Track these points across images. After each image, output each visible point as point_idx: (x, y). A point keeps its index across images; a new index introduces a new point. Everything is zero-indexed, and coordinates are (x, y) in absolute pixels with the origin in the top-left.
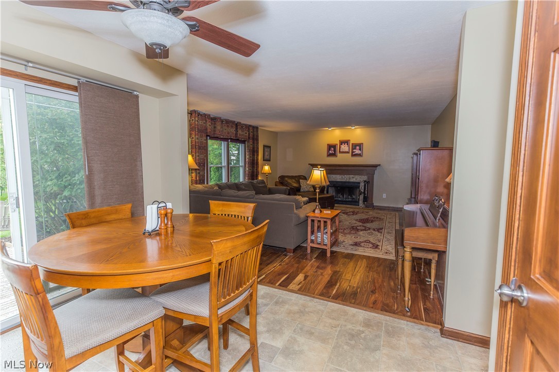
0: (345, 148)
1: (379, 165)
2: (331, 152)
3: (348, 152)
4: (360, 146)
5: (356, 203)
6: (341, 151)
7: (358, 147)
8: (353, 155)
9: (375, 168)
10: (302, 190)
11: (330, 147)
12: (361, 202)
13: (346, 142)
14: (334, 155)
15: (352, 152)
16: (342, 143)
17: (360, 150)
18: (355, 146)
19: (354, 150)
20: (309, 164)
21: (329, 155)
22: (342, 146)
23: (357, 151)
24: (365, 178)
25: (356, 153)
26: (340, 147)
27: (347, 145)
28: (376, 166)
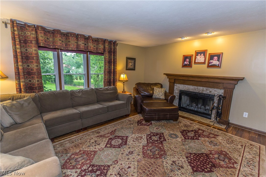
0: (200, 58)
1: (242, 79)
2: (186, 63)
3: (204, 63)
4: (219, 56)
5: (207, 115)
6: (196, 62)
7: (216, 58)
8: (209, 66)
9: (235, 82)
10: (154, 97)
11: (185, 58)
12: (213, 116)
13: (204, 52)
14: (190, 65)
15: (209, 63)
16: (198, 53)
17: (218, 60)
18: (212, 57)
19: (211, 61)
20: (164, 74)
21: (184, 66)
22: (198, 57)
23: (215, 62)
24: (221, 92)
25: (212, 64)
26: (195, 58)
27: (204, 55)
28: (237, 80)
